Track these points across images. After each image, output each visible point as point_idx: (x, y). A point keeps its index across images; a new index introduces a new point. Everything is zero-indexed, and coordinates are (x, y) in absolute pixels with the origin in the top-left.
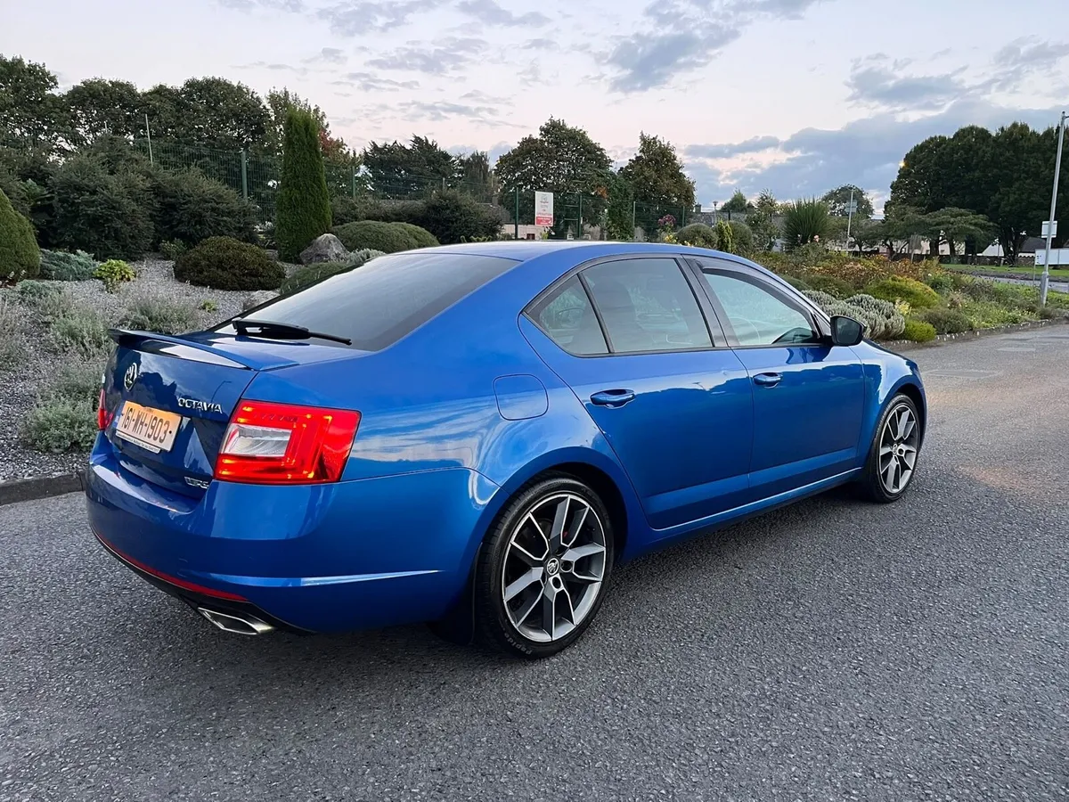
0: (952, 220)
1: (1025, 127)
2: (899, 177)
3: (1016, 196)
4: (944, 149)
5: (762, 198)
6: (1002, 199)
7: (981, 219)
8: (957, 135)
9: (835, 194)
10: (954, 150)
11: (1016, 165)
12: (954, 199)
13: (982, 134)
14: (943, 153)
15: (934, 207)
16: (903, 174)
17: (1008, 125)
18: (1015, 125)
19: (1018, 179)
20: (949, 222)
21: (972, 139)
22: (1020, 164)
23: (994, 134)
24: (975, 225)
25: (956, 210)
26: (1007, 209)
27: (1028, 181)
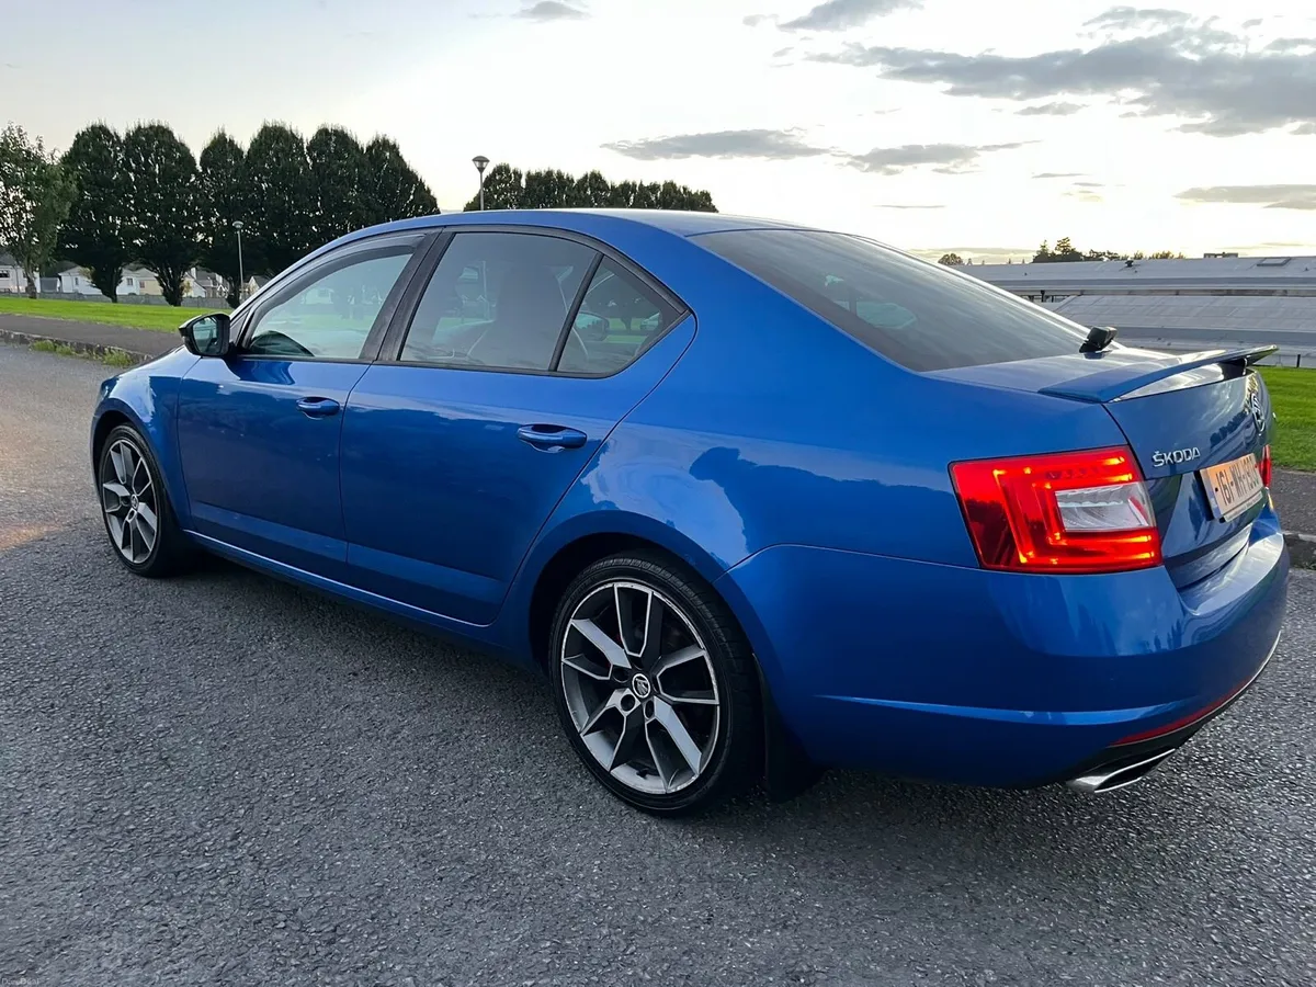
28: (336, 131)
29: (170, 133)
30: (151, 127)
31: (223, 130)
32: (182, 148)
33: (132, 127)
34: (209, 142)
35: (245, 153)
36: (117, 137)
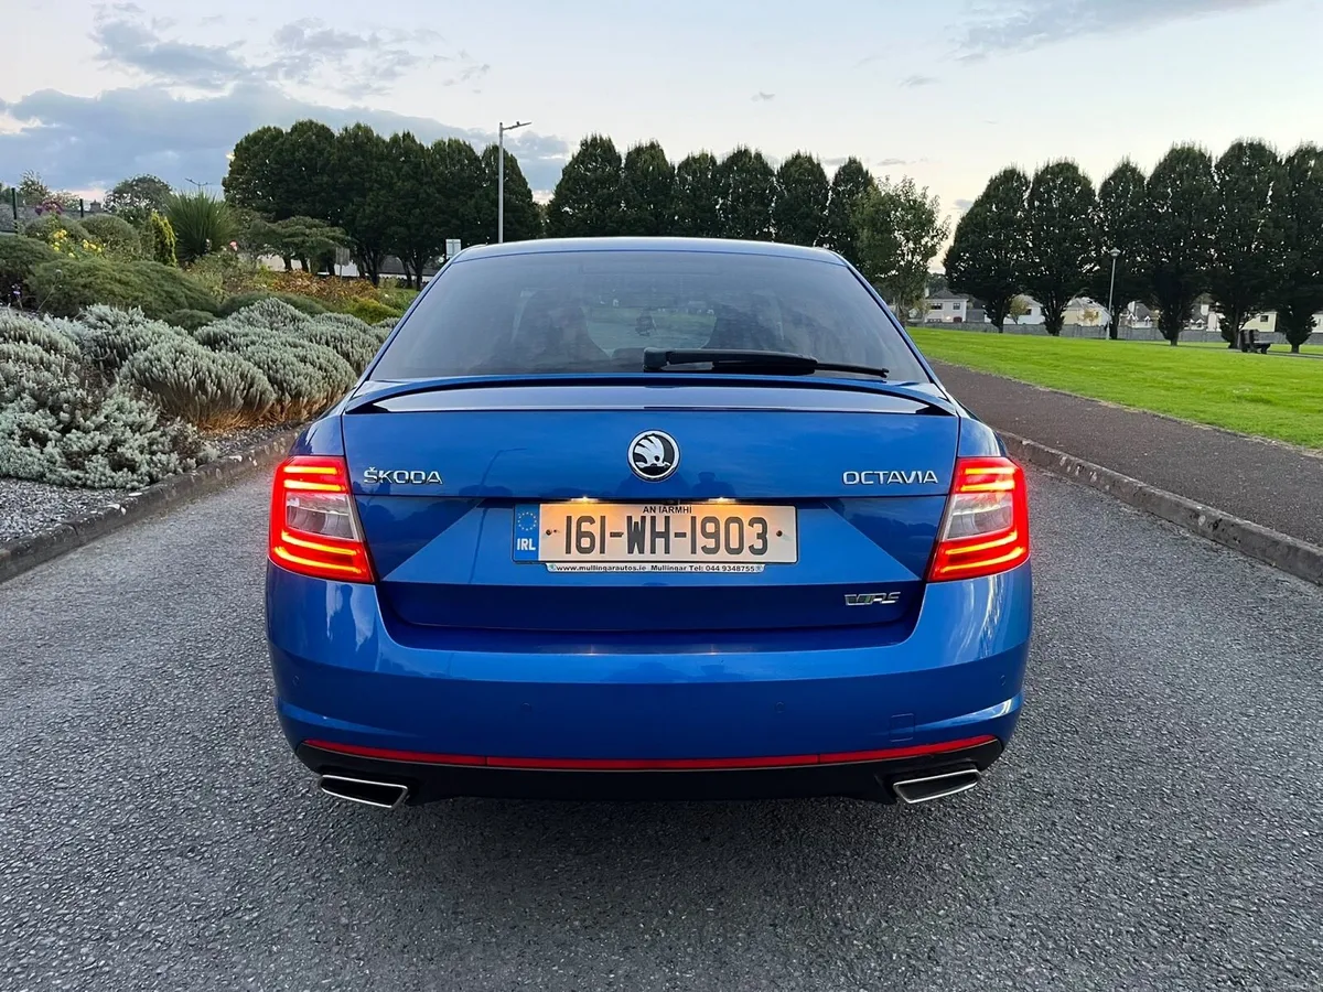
0: (308, 231)
1: (368, 131)
2: (231, 173)
3: (372, 208)
4: (283, 144)
5: (26, 183)
6: (357, 211)
7: (338, 232)
8: (295, 129)
9: (132, 186)
10: (295, 147)
11: (367, 172)
12: (304, 207)
13: (323, 132)
14: (282, 150)
15: (283, 214)
16: (236, 169)
17: (351, 126)
18: (358, 126)
19: (371, 189)
20: (304, 234)
21: (311, 135)
22: (371, 172)
23: (337, 134)
24: (333, 238)
25: (308, 219)
26: (365, 223)
27: (382, 192)
28: (1251, 144)
29: (1075, 169)
30: (1058, 165)
31: (1128, 158)
32: (1085, 182)
33: (1041, 167)
34: (1112, 172)
35: (1147, 179)
36: (1025, 179)
